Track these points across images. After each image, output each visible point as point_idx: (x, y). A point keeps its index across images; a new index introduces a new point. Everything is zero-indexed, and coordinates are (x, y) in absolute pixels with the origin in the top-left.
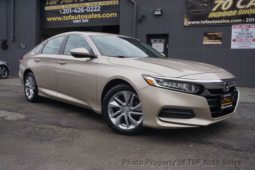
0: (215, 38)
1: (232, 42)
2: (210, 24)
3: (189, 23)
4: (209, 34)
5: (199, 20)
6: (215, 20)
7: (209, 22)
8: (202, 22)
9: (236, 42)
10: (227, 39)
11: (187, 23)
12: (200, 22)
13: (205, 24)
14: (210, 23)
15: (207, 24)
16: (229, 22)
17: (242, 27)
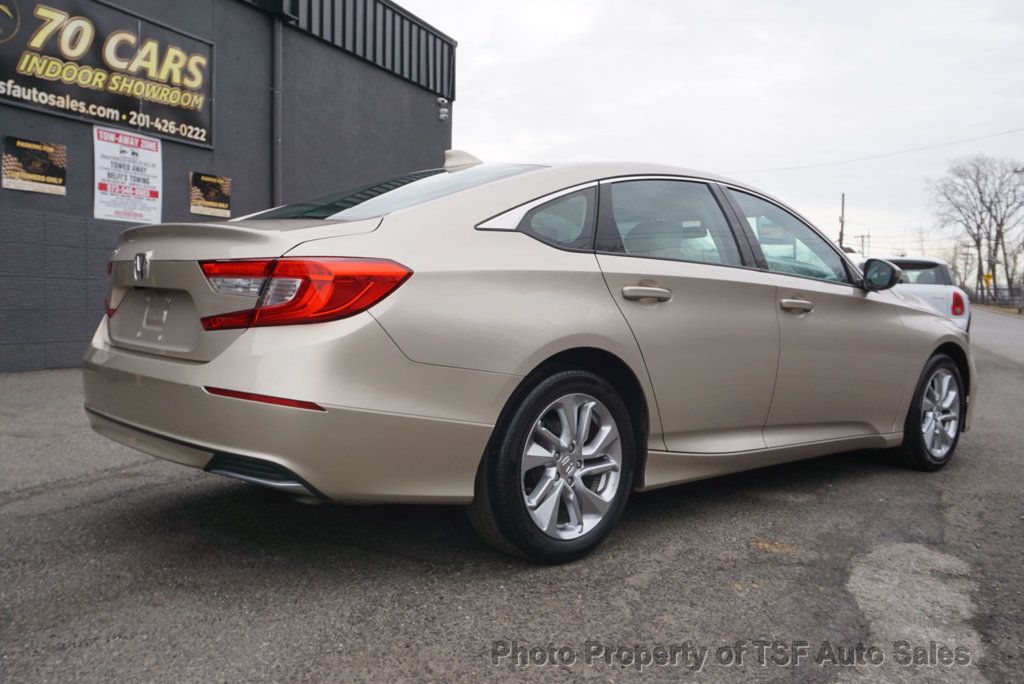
2: (20, 99)
6: (39, 90)
7: (19, 92)
9: (108, 193)
13: (6, 96)
14: (25, 97)
16: (83, 110)
17: (120, 140)
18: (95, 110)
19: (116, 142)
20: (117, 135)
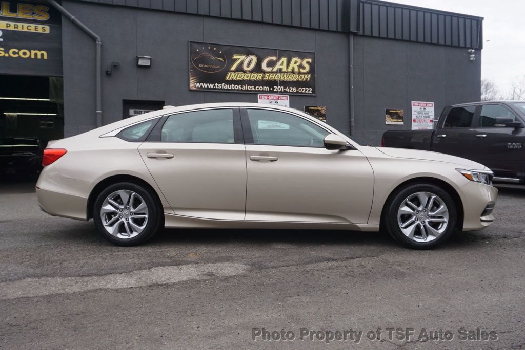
2: (228, 89)
3: (197, 86)
5: (213, 82)
6: (235, 85)
7: (226, 87)
8: (218, 86)
11: (194, 85)
12: (215, 86)
13: (221, 89)
14: (229, 88)
15: (224, 89)
17: (270, 98)
19: (268, 99)
20: (268, 96)
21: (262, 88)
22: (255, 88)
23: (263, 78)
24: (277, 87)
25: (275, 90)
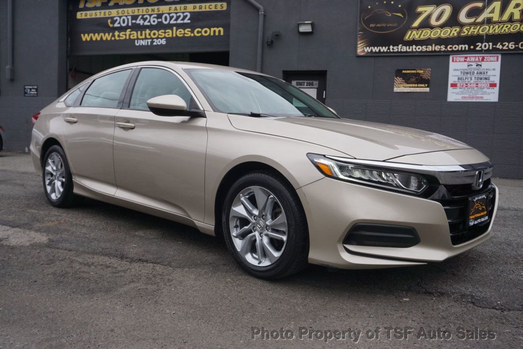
0: (417, 80)
1: (450, 89)
2: (407, 52)
3: (366, 51)
4: (405, 72)
5: (387, 44)
6: (416, 46)
7: (405, 49)
8: (393, 49)
9: (458, 88)
10: (440, 83)
11: (362, 49)
12: (389, 49)
13: (398, 52)
14: (408, 50)
15: (401, 52)
16: (444, 49)
17: (468, 59)
18: (450, 48)
19: (465, 61)
20: (466, 58)
21: (456, 47)
22: (446, 48)
23: (459, 33)
24: (482, 43)
25: (478, 48)
